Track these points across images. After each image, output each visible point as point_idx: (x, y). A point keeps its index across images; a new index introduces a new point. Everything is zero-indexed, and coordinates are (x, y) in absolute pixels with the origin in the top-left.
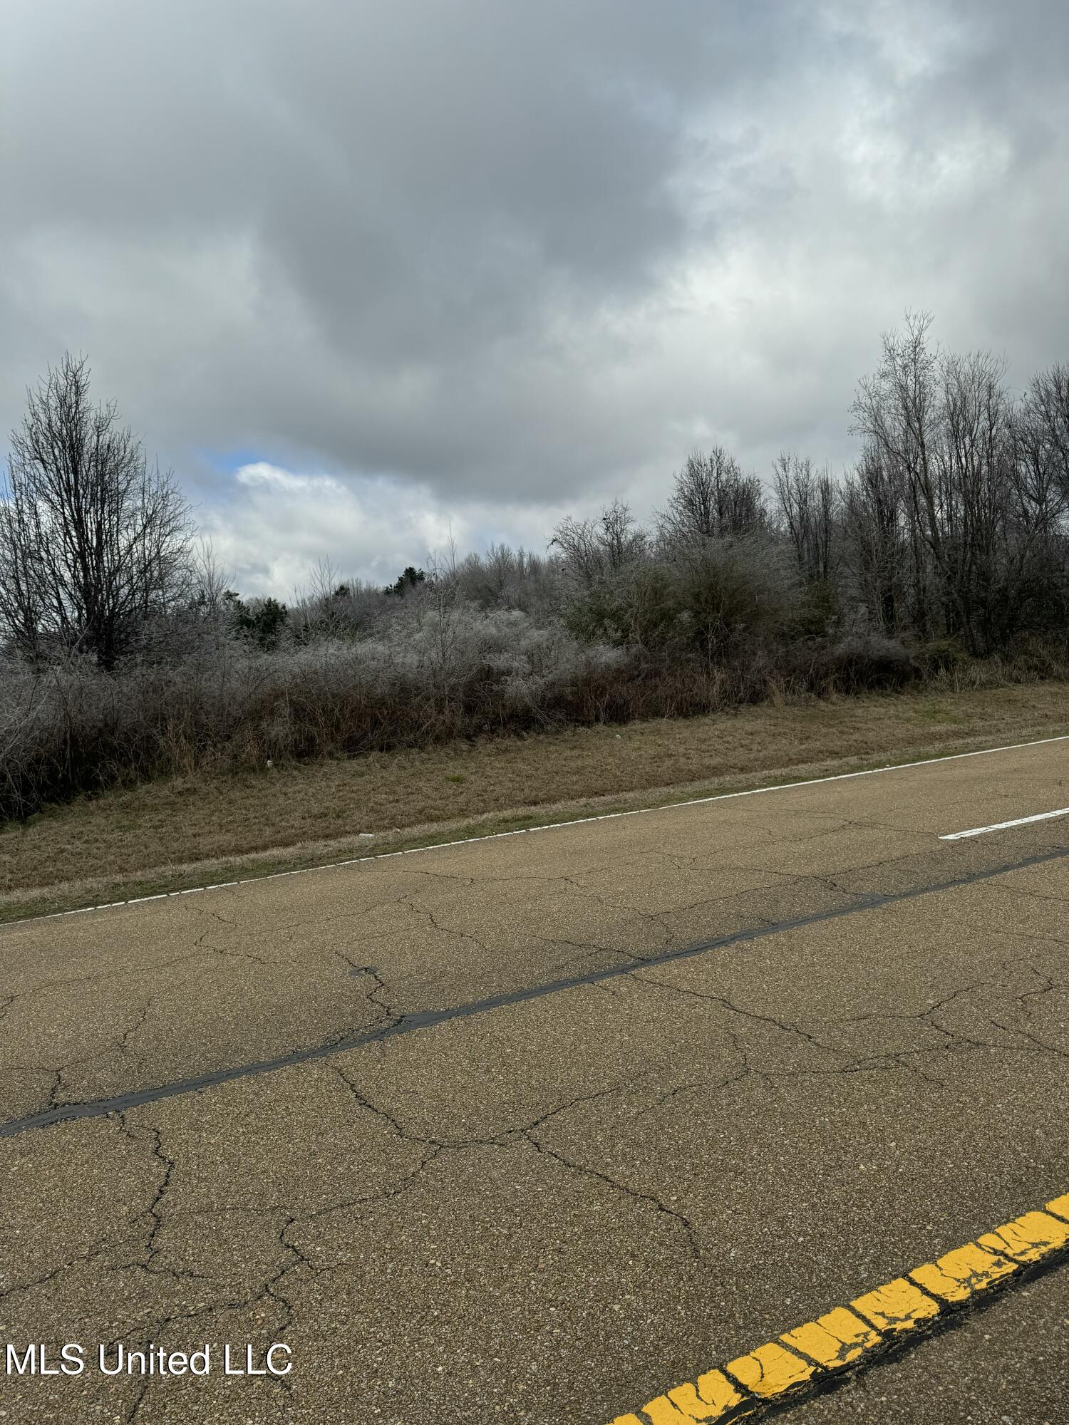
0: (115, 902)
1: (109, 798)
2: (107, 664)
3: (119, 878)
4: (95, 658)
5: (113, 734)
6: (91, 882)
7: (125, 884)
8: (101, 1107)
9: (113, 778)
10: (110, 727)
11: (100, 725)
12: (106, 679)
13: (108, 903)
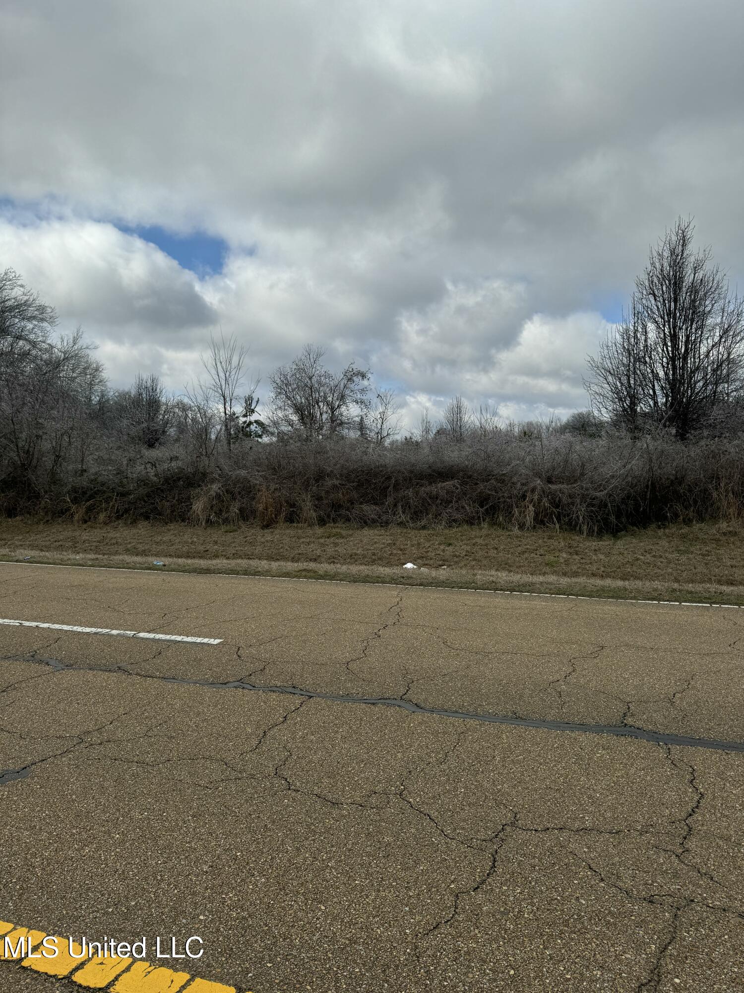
0: (672, 601)
1: (673, 529)
2: (682, 436)
3: (676, 586)
4: (674, 431)
5: (680, 485)
6: (657, 584)
7: (680, 591)
8: (655, 737)
9: (677, 516)
10: (679, 480)
11: (672, 477)
12: (680, 446)
13: (668, 601)
